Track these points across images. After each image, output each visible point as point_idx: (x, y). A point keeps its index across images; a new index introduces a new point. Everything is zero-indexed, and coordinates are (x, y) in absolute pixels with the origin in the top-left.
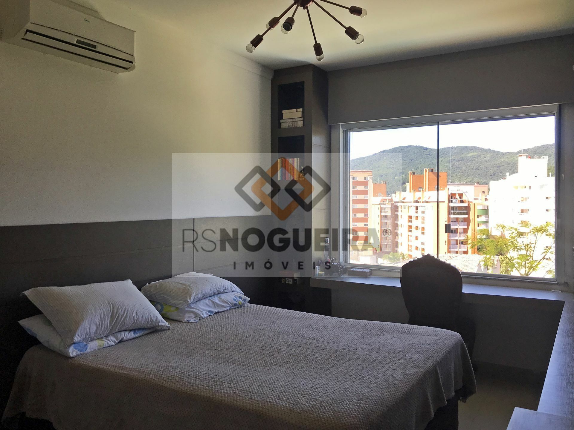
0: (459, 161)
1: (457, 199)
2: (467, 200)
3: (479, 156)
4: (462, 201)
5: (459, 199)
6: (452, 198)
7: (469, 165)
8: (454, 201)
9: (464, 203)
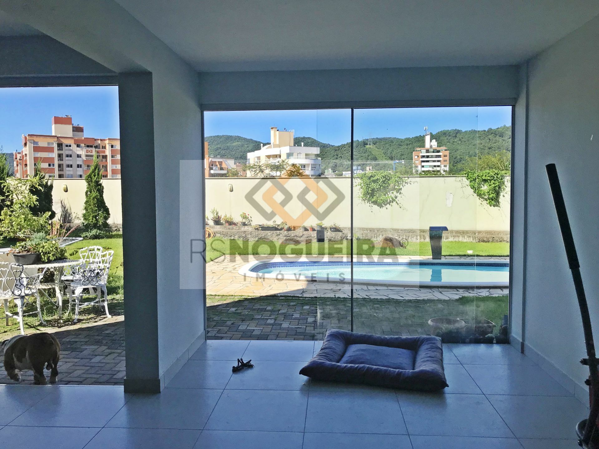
0: (225, 149)
1: (217, 166)
2: (226, 168)
3: (243, 146)
4: (222, 169)
5: (219, 166)
6: (212, 166)
7: (234, 154)
8: (214, 168)
9: (224, 170)
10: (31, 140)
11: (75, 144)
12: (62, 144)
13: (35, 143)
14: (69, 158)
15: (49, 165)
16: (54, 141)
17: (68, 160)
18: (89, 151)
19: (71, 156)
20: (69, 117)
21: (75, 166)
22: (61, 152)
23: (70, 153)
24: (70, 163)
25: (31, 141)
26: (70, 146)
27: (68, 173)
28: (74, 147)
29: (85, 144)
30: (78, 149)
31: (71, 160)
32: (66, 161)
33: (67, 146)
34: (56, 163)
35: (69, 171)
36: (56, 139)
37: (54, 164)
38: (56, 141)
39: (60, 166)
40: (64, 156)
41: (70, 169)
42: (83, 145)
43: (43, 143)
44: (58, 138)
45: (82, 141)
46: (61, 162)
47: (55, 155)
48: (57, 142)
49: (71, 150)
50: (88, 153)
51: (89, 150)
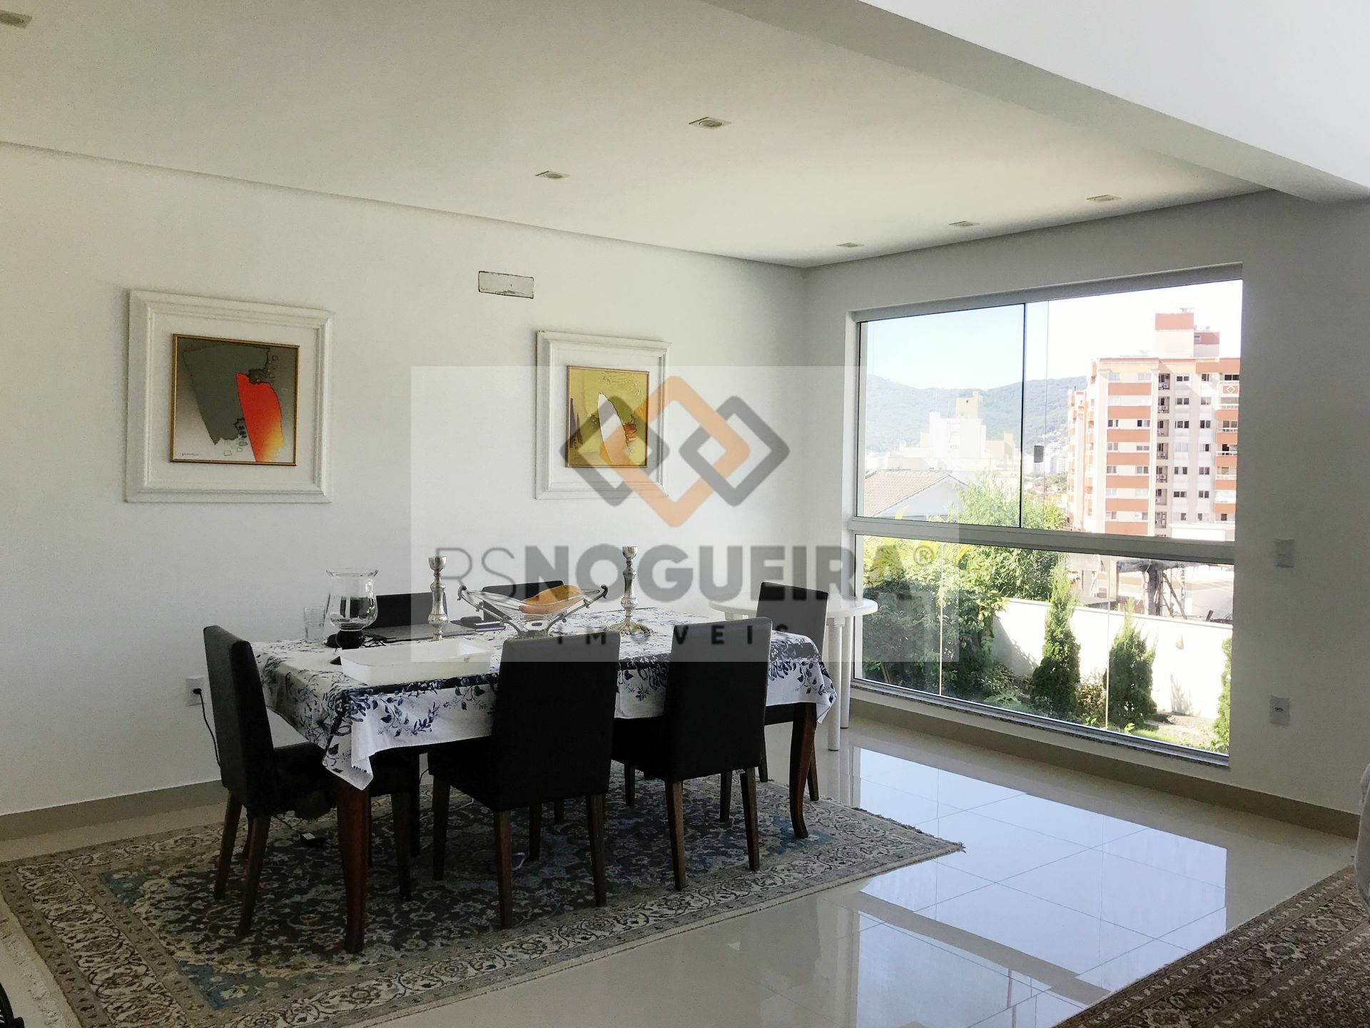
10: (1105, 370)
11: (1198, 372)
12: (1169, 375)
13: (1112, 375)
14: (1183, 407)
15: (1140, 424)
16: (1152, 370)
17: (1179, 411)
18: (1231, 389)
19: (1187, 402)
20: (1188, 311)
21: (1194, 424)
22: (1165, 393)
23: (1183, 395)
24: (1184, 418)
25: (1103, 372)
26: (1187, 379)
27: (1177, 440)
28: (1196, 379)
29: (1221, 374)
30: (1205, 383)
31: (1186, 412)
32: (1177, 413)
33: (1179, 379)
34: (1155, 417)
35: (1182, 435)
36: (1156, 365)
37: (1149, 422)
38: (1158, 370)
39: (1161, 424)
40: (1172, 402)
41: (1183, 430)
42: (1215, 376)
43: (1128, 375)
44: (1160, 361)
45: (1214, 367)
46: (1164, 417)
47: (1151, 401)
48: (1159, 372)
49: (1187, 388)
50: (1227, 393)
51: (1231, 386)
